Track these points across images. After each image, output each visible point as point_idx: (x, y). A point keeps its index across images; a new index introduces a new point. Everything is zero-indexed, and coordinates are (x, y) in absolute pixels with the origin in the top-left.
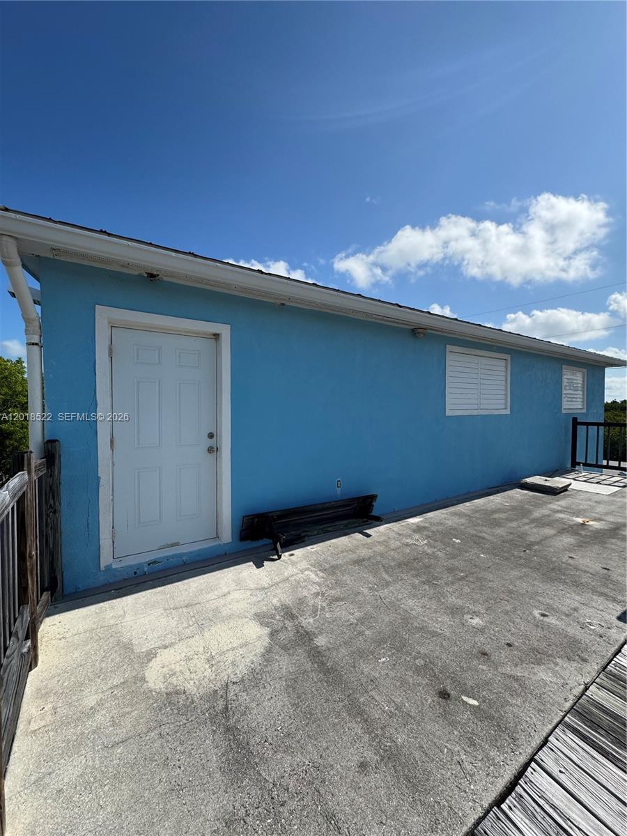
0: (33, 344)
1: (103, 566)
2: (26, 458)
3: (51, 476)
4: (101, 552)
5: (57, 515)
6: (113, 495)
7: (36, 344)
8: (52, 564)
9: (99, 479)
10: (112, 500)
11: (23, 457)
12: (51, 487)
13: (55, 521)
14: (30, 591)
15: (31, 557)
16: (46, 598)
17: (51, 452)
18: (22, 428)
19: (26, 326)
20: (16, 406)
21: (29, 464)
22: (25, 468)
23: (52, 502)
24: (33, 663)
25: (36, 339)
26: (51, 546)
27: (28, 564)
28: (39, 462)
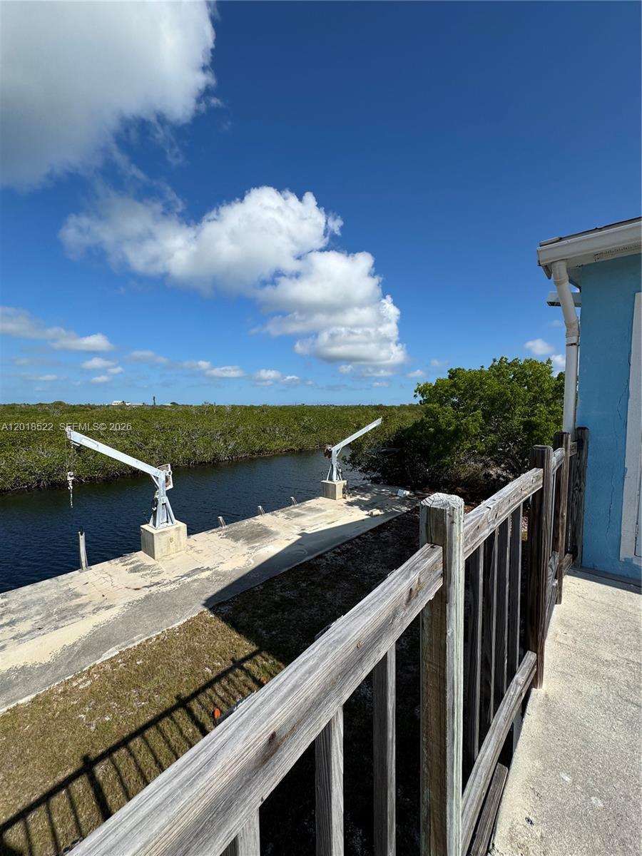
0: (572, 345)
1: (622, 557)
2: (564, 438)
3: (579, 459)
4: (622, 542)
5: (582, 493)
6: (640, 490)
7: (575, 344)
8: (574, 534)
9: (625, 470)
10: (639, 495)
11: (562, 436)
12: (578, 468)
13: (580, 499)
14: (560, 544)
15: (563, 517)
16: (569, 558)
17: (581, 436)
18: (547, 421)
19: (567, 330)
20: (542, 402)
21: (567, 443)
22: (564, 446)
23: (578, 481)
24: (558, 599)
25: (574, 340)
26: (575, 519)
27: (560, 521)
28: (572, 443)
